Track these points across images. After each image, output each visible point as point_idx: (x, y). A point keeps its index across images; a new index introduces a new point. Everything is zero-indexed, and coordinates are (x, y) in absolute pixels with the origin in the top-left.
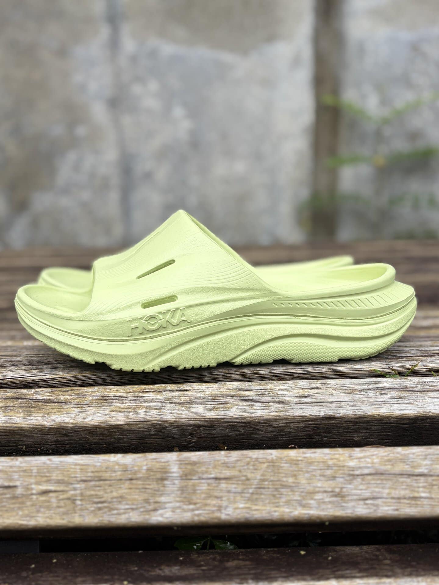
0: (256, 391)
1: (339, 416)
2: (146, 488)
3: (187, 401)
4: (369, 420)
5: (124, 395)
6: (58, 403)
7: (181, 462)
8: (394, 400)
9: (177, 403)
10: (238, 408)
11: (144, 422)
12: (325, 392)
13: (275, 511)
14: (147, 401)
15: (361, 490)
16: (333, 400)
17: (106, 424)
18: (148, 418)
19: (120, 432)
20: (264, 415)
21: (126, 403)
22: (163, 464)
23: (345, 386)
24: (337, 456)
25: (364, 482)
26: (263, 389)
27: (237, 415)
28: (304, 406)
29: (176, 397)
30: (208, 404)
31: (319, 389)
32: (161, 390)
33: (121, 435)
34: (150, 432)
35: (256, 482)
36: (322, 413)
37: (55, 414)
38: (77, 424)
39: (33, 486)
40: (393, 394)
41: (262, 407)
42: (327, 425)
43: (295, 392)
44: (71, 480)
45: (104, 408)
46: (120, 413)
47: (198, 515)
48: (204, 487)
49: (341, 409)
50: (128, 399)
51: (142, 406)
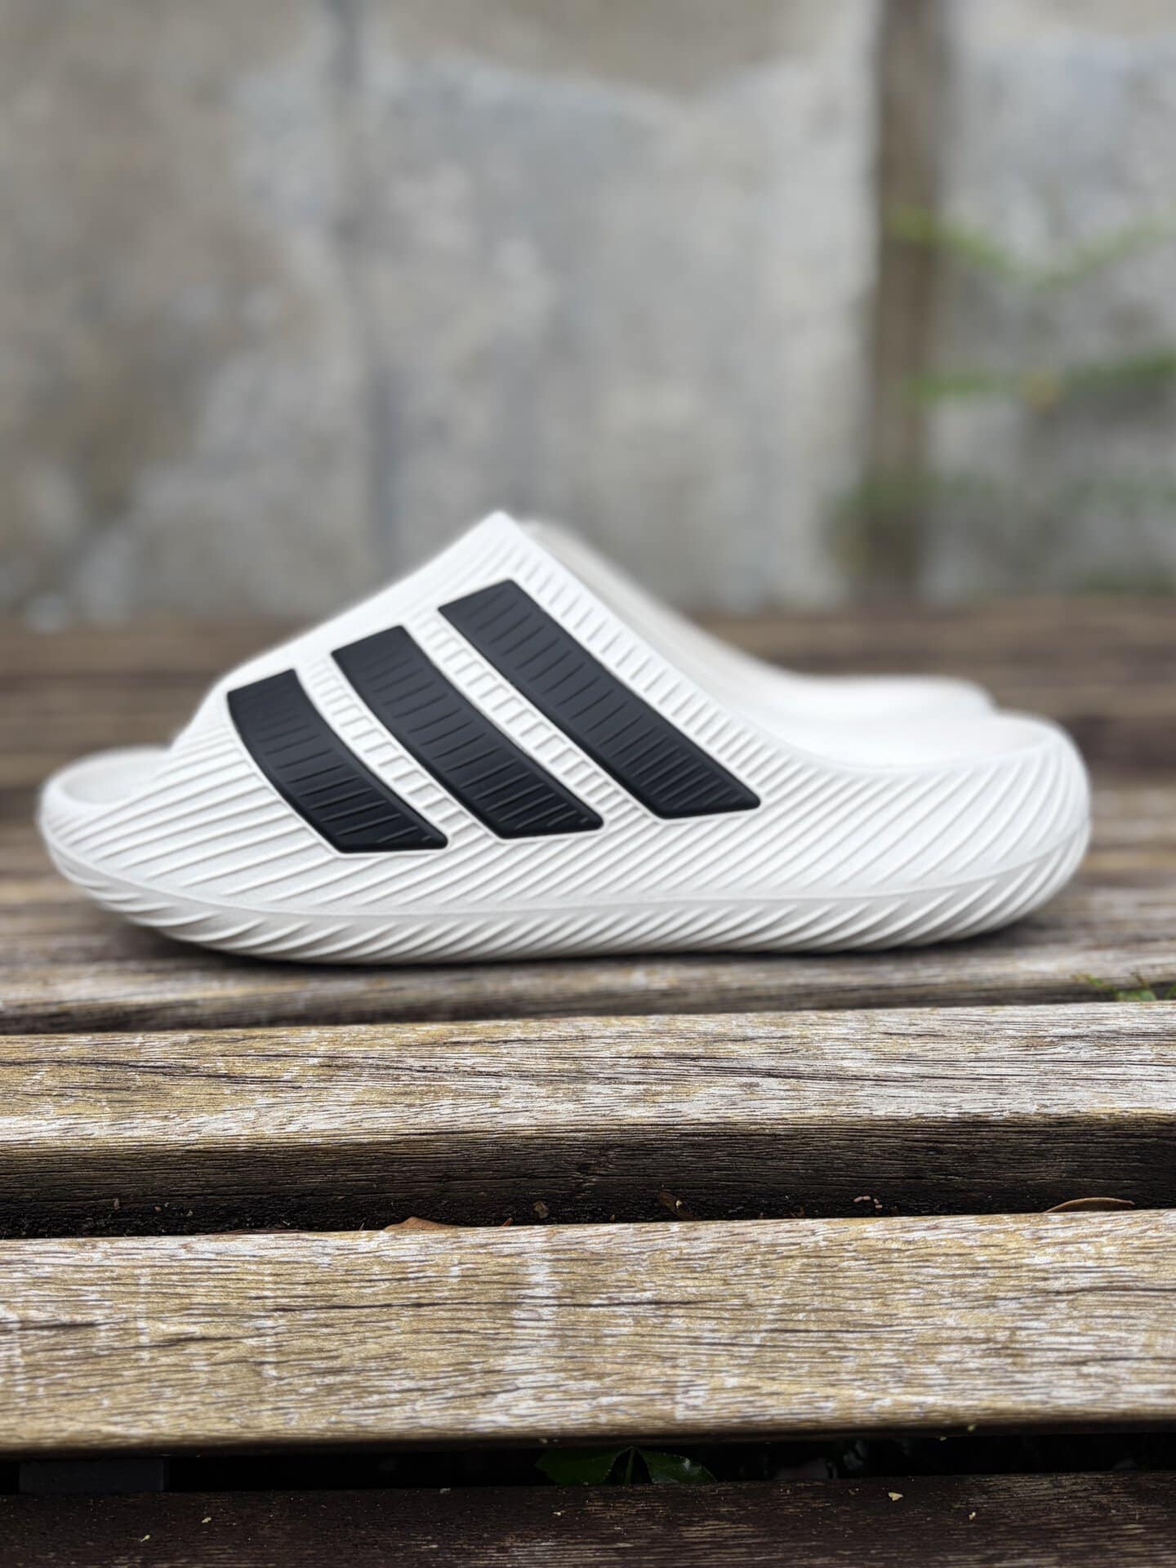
0: (760, 1041)
1: (1001, 1118)
2: (461, 1332)
3: (568, 1071)
4: (1083, 1128)
5: (394, 1054)
6: (209, 1076)
7: (559, 1257)
8: (1151, 1070)
9: (542, 1078)
10: (713, 1095)
11: (451, 1135)
12: (955, 1046)
13: (827, 1398)
14: (456, 1071)
15: (1070, 1334)
16: (981, 1071)
17: (344, 1139)
18: (463, 1123)
19: (382, 1161)
20: (787, 1116)
21: (397, 1079)
22: (508, 1261)
23: (1011, 1026)
24: (999, 1238)
25: (1075, 1313)
26: (779, 1035)
27: (712, 1115)
28: (898, 1087)
29: (539, 1061)
30: (629, 1083)
31: (937, 1036)
32: (495, 1040)
33: (385, 1171)
34: (466, 1161)
35: (770, 1313)
36: (953, 1110)
37: (200, 1109)
38: (263, 1141)
39: (141, 1324)
40: (1147, 1051)
41: (782, 1093)
42: (964, 1143)
43: (871, 1045)
44: (249, 1307)
45: (337, 1091)
46: (381, 1110)
47: (610, 1409)
48: (626, 1328)
49: (1005, 1097)
50: (404, 1066)
51: (444, 1086)
